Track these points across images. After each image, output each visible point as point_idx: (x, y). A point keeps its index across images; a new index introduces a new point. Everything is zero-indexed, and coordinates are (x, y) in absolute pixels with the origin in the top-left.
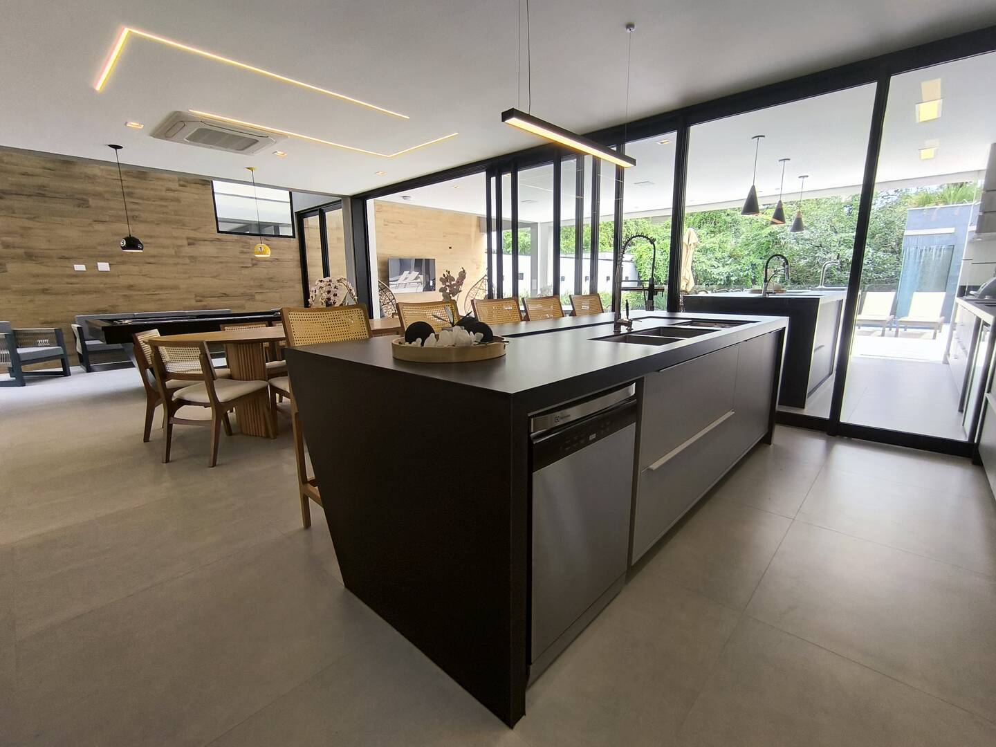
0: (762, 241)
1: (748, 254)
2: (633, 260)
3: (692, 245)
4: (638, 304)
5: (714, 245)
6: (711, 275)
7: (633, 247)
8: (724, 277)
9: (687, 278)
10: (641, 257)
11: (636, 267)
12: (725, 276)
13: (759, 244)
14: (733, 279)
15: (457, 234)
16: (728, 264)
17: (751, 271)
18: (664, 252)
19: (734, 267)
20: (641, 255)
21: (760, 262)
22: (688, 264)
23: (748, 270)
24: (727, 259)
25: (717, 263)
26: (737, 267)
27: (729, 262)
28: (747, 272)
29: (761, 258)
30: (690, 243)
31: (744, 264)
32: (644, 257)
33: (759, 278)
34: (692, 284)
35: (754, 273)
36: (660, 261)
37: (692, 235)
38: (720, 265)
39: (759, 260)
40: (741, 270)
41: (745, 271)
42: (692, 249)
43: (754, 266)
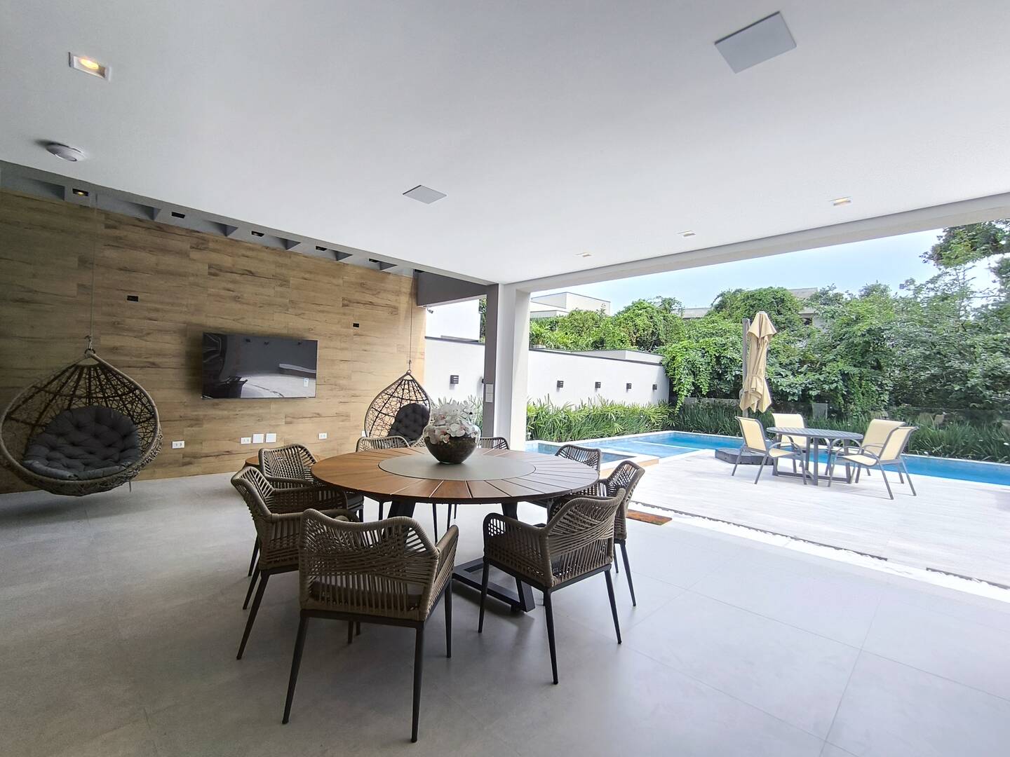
0: (857, 340)
1: (834, 360)
2: (664, 363)
3: (766, 338)
4: (671, 422)
5: (776, 346)
6: (777, 386)
7: (662, 347)
8: (798, 391)
9: (760, 391)
10: (674, 358)
11: (667, 372)
12: (800, 388)
13: (851, 346)
14: (814, 393)
15: (371, 303)
16: (801, 373)
17: (841, 383)
18: (706, 353)
19: (812, 377)
20: (674, 357)
21: (856, 370)
22: (760, 368)
23: (836, 382)
24: (797, 365)
25: (784, 370)
26: (816, 377)
27: (802, 370)
28: (835, 385)
29: (855, 366)
30: (762, 336)
31: (829, 373)
32: (679, 359)
33: (855, 395)
34: (767, 401)
35: (846, 387)
36: (701, 364)
37: (766, 323)
38: (789, 373)
39: (853, 368)
40: (825, 382)
41: (832, 383)
42: (766, 344)
43: (845, 376)
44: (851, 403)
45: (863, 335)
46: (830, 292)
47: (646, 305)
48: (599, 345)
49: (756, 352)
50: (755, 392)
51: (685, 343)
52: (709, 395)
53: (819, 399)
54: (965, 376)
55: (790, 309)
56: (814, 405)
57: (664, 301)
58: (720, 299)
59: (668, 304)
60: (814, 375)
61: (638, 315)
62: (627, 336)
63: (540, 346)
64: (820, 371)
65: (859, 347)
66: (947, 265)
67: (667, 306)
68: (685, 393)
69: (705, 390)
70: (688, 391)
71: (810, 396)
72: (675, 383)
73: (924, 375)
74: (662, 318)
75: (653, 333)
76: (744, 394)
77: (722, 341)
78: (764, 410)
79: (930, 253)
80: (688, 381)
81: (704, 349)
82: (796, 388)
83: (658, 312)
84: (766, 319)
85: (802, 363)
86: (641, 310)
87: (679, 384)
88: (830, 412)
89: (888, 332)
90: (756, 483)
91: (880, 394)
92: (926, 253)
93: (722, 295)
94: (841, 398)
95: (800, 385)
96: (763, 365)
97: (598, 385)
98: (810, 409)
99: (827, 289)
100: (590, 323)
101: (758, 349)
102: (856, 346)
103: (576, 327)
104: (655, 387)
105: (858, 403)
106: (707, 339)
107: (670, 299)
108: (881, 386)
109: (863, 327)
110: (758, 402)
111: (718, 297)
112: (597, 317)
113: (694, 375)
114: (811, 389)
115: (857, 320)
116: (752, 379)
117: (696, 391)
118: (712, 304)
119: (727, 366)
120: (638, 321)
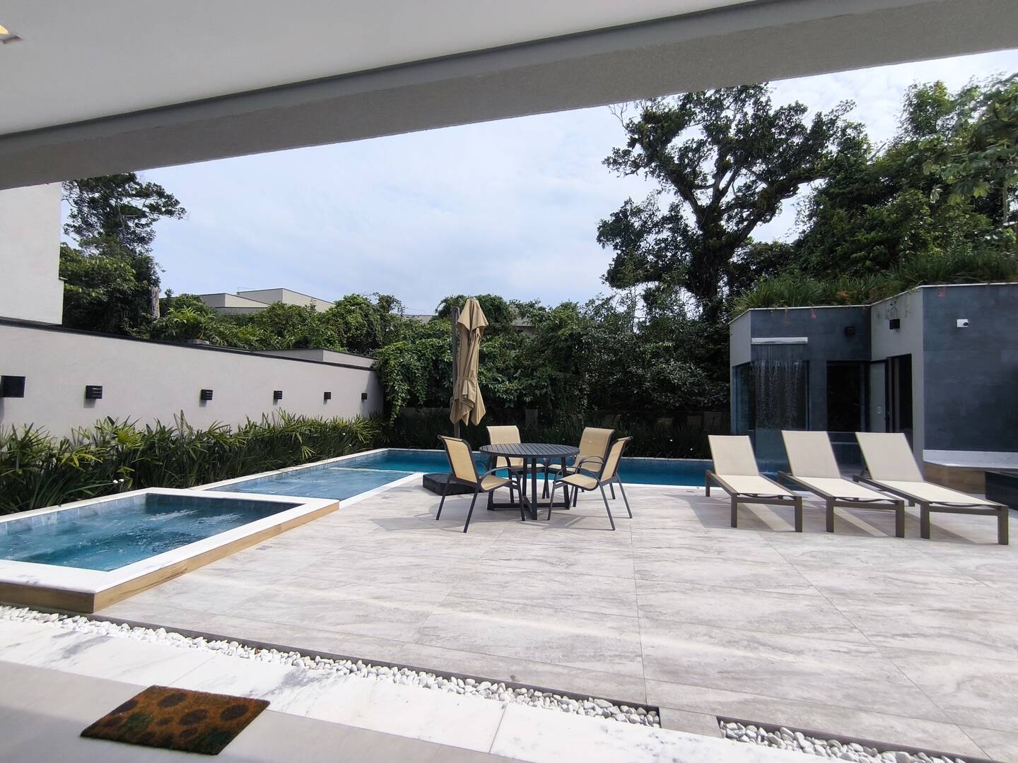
0: (562, 345)
1: (543, 365)
2: (375, 367)
3: (478, 331)
6: (494, 393)
7: (378, 350)
8: (514, 397)
9: (472, 398)
10: (386, 362)
11: (379, 378)
12: (515, 394)
13: (556, 351)
14: (528, 399)
16: (516, 378)
17: (550, 388)
18: (422, 356)
19: (527, 382)
20: (387, 360)
21: (561, 375)
22: (472, 369)
23: (546, 387)
24: (512, 370)
25: (501, 375)
26: (529, 382)
27: (516, 375)
28: (545, 390)
29: (560, 371)
30: (473, 328)
31: (540, 378)
32: (392, 363)
33: (561, 400)
34: (481, 411)
35: (554, 392)
36: (417, 369)
37: (478, 311)
38: (505, 379)
39: (559, 373)
40: (536, 387)
41: (542, 388)
42: (478, 338)
43: (553, 381)
44: (558, 408)
45: (566, 340)
46: (536, 305)
47: (360, 300)
48: (302, 344)
49: (467, 348)
50: (467, 400)
51: (399, 344)
52: (427, 404)
53: (532, 405)
54: (641, 379)
55: (505, 318)
56: (527, 411)
57: (382, 299)
58: (443, 305)
59: (387, 302)
60: (527, 380)
61: (350, 312)
62: (336, 335)
63: (198, 342)
64: (531, 376)
65: (563, 352)
66: (619, 287)
67: (385, 304)
68: (400, 402)
69: (422, 398)
70: (403, 400)
71: (525, 402)
72: (388, 390)
73: (612, 379)
74: (379, 317)
75: (368, 334)
76: (454, 402)
77: (439, 342)
78: (478, 422)
79: (606, 275)
80: (402, 388)
81: (420, 351)
82: (512, 394)
83: (374, 310)
84: (478, 307)
85: (516, 368)
86: (353, 305)
87: (393, 393)
88: (540, 417)
89: (585, 337)
90: (465, 531)
91: (580, 398)
92: (604, 275)
93: (445, 301)
94: (550, 403)
95: (516, 391)
96: (474, 366)
97: (278, 395)
98: (524, 416)
99: (534, 302)
100: (296, 320)
101: (469, 345)
102: (561, 351)
103: (277, 323)
104: (364, 396)
105: (563, 408)
106: (423, 340)
107: (388, 297)
108: (581, 390)
109: (565, 332)
110: (471, 413)
111: (442, 302)
112: (306, 315)
113: (409, 381)
114: (525, 395)
115: (560, 327)
116: (463, 381)
117: (412, 401)
118: (436, 310)
119: (445, 370)
120: (349, 318)
